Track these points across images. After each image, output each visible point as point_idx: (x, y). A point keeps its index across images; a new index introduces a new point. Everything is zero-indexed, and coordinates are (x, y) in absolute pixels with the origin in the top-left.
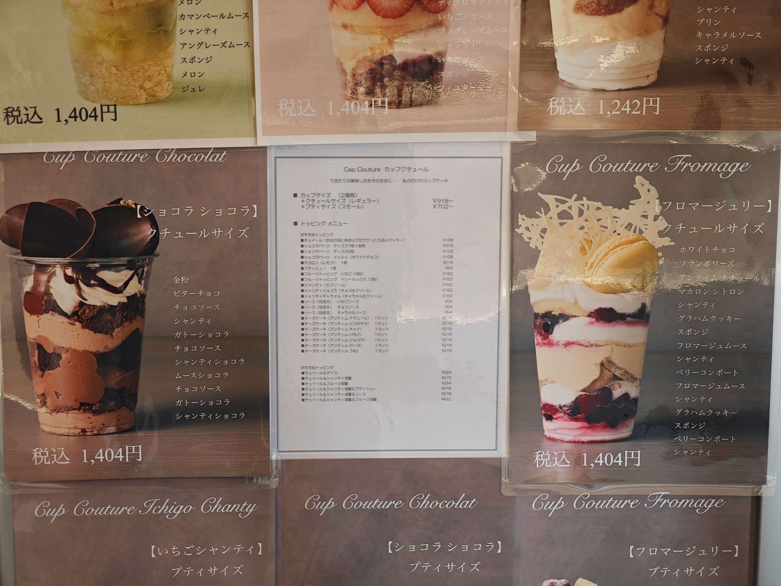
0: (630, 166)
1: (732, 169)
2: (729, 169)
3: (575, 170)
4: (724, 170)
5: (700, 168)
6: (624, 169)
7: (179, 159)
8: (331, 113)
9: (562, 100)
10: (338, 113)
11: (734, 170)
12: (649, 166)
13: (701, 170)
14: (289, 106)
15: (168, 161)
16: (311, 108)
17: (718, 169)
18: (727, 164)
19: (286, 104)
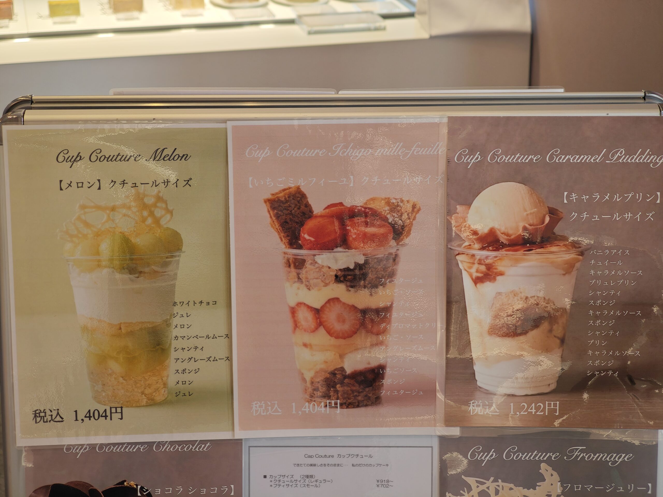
0: (536, 455)
1: (619, 458)
2: (617, 459)
3: (492, 458)
4: (612, 459)
5: (593, 457)
6: (532, 458)
7: (171, 449)
8: (294, 412)
9: (480, 402)
10: (300, 412)
11: (621, 460)
12: (552, 456)
13: (594, 460)
14: (260, 407)
15: (163, 450)
16: (278, 408)
17: (608, 459)
18: (615, 455)
19: (258, 406)
